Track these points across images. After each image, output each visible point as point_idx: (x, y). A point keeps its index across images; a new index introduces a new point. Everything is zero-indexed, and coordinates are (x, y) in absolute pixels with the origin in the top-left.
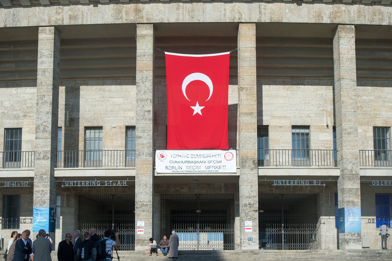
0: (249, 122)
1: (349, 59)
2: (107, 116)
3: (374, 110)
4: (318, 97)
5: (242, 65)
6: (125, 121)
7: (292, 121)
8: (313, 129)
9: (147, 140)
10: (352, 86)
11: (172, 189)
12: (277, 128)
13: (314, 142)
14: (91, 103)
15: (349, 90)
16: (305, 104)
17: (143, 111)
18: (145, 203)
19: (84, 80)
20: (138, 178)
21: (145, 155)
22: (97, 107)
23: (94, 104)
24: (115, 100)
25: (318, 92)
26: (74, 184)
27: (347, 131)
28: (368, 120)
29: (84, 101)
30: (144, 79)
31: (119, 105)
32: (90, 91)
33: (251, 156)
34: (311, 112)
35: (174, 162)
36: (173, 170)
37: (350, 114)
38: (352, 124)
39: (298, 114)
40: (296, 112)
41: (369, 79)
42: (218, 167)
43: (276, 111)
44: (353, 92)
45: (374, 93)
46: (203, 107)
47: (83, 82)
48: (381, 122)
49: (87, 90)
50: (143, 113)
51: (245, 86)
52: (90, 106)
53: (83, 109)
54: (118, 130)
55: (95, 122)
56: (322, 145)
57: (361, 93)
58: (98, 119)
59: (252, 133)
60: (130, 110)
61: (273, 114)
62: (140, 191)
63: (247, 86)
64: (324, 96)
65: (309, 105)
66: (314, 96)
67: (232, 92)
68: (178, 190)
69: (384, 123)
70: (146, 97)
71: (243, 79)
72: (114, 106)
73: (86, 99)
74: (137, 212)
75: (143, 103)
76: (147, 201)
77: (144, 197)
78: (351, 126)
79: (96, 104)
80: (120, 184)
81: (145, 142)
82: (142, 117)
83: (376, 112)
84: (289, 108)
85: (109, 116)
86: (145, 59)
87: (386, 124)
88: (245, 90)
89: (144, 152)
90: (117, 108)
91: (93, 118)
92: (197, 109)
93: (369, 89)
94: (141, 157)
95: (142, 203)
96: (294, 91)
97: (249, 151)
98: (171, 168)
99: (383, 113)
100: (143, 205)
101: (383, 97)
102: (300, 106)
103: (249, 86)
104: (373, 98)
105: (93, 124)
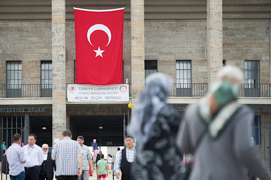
0: (139, 63)
1: (217, 13)
2: (25, 52)
3: (246, 47)
4: (199, 36)
5: (133, 19)
6: (40, 57)
7: (176, 56)
8: (193, 63)
9: (61, 77)
10: (219, 34)
11: (79, 112)
12: (164, 62)
13: (194, 73)
14: (12, 41)
15: (216, 38)
16: (187, 42)
17: (58, 55)
18: (60, 125)
19: (5, 21)
20: (54, 106)
21: (60, 88)
22: (16, 45)
23: (14, 42)
24: (32, 39)
25: (198, 32)
26: (4, 111)
27: (214, 70)
28: (240, 54)
29: (5, 39)
30: (58, 30)
31: (35, 43)
32: (10, 31)
33: (140, 89)
34: (192, 49)
35: (81, 93)
36: (81, 99)
37: (217, 56)
38: (218, 64)
39: (181, 51)
40: (179, 49)
41: (242, 20)
42: (115, 97)
43: (163, 49)
44: (219, 40)
45: (247, 32)
46: (104, 51)
47: (4, 23)
48: (252, 56)
49: (7, 30)
50: (58, 57)
51: (135, 36)
52: (11, 44)
53: (4, 46)
54: (34, 64)
55: (15, 57)
56: (201, 76)
57: (235, 32)
58: (17, 55)
59: (141, 72)
60: (44, 48)
61: (161, 50)
62: (56, 116)
63: (137, 36)
64: (204, 35)
65: (191, 43)
66: (195, 36)
67: (128, 33)
68: (84, 113)
69: (254, 58)
70: (60, 44)
71: (134, 30)
72: (31, 44)
73: (7, 38)
74: (54, 132)
75: (57, 48)
76: (61, 123)
77: (59, 120)
78: (217, 66)
79: (16, 42)
80: (40, 110)
81: (60, 79)
82: (57, 60)
83: (247, 48)
84: (174, 46)
85: (27, 52)
86: (58, 14)
87: (256, 58)
88: (135, 39)
89: (59, 87)
90: (34, 46)
91: (13, 54)
92: (99, 52)
93: (242, 29)
94: (57, 90)
95: (58, 125)
96: (178, 31)
97: (138, 85)
98: (80, 98)
99: (253, 49)
100: (58, 126)
101: (254, 35)
102: (183, 44)
103: (138, 36)
104: (245, 36)
105: (14, 59)
